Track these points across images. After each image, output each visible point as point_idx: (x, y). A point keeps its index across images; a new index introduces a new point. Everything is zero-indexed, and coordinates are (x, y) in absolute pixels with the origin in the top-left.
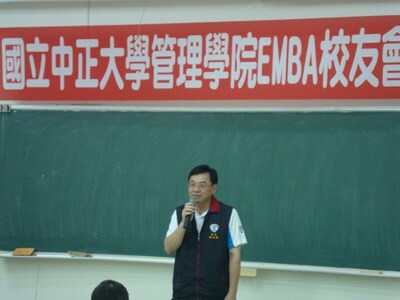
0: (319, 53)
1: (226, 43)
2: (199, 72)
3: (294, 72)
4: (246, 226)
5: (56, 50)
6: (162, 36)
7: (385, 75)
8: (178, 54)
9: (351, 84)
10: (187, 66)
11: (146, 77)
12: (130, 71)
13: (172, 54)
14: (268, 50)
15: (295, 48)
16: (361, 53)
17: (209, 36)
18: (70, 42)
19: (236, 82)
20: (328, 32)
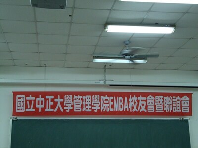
0: (128, 102)
1: (99, 98)
2: (90, 107)
3: (121, 107)
5: (37, 99)
6: (77, 95)
7: (148, 109)
8: (83, 101)
9: (139, 111)
10: (86, 105)
11: (72, 108)
12: (66, 106)
13: (81, 101)
15: (121, 100)
16: (141, 102)
17: (93, 96)
18: (43, 97)
19: (103, 110)
20: (131, 96)
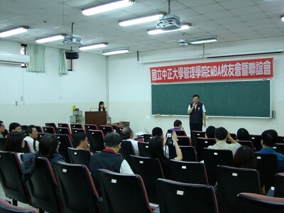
0: (221, 69)
1: (200, 68)
2: (194, 74)
3: (216, 74)
4: (206, 108)
5: (163, 71)
6: (186, 67)
7: (236, 74)
8: (189, 71)
9: (228, 76)
11: (183, 76)
12: (179, 75)
14: (209, 69)
15: (215, 68)
16: (230, 69)
17: (196, 67)
18: (166, 70)
19: (203, 76)
20: (222, 65)
